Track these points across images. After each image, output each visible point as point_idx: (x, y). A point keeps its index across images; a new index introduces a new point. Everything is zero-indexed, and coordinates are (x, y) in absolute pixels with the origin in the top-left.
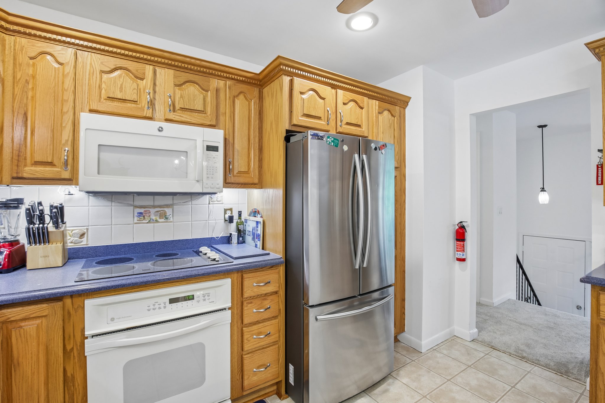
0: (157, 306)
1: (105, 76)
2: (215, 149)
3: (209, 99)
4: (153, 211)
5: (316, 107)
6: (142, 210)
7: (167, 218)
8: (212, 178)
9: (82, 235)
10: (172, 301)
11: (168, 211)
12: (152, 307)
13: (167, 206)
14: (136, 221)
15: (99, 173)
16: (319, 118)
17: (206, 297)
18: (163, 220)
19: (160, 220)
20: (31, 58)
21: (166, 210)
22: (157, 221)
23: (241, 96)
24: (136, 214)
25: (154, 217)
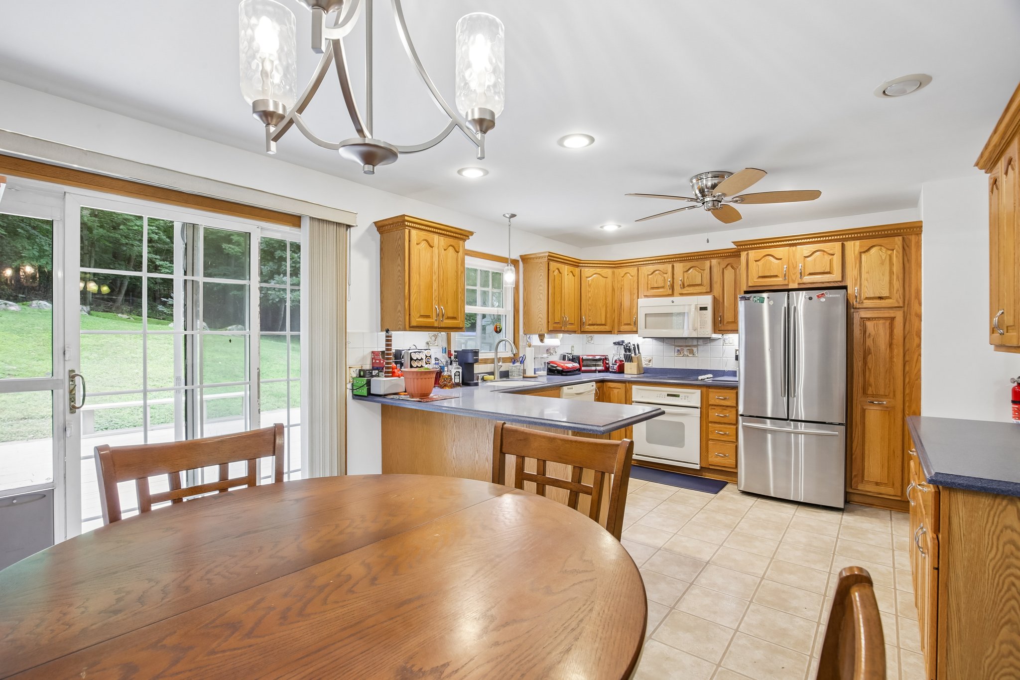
0: (661, 396)
1: (650, 276)
2: (705, 309)
3: (704, 276)
4: (685, 349)
5: (772, 268)
6: (679, 348)
7: (694, 354)
8: (704, 328)
9: (650, 361)
10: (668, 395)
11: (695, 349)
12: (659, 396)
13: (695, 346)
14: (676, 355)
15: (645, 328)
16: (776, 276)
17: (686, 398)
18: (691, 355)
19: (689, 355)
20: (622, 277)
21: (694, 348)
22: (688, 356)
23: (729, 267)
24: (676, 351)
25: (686, 353)
